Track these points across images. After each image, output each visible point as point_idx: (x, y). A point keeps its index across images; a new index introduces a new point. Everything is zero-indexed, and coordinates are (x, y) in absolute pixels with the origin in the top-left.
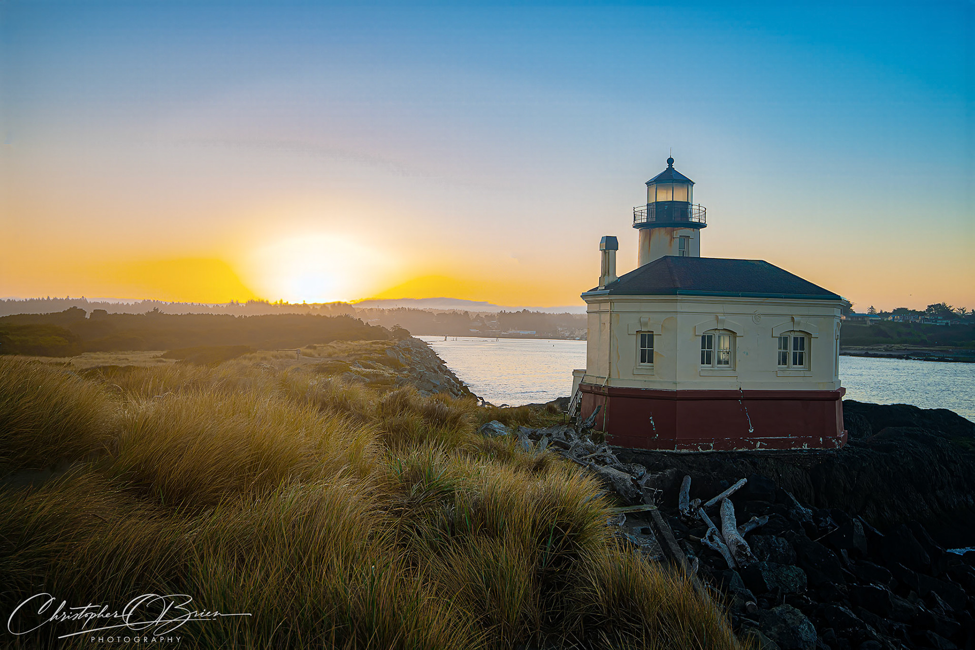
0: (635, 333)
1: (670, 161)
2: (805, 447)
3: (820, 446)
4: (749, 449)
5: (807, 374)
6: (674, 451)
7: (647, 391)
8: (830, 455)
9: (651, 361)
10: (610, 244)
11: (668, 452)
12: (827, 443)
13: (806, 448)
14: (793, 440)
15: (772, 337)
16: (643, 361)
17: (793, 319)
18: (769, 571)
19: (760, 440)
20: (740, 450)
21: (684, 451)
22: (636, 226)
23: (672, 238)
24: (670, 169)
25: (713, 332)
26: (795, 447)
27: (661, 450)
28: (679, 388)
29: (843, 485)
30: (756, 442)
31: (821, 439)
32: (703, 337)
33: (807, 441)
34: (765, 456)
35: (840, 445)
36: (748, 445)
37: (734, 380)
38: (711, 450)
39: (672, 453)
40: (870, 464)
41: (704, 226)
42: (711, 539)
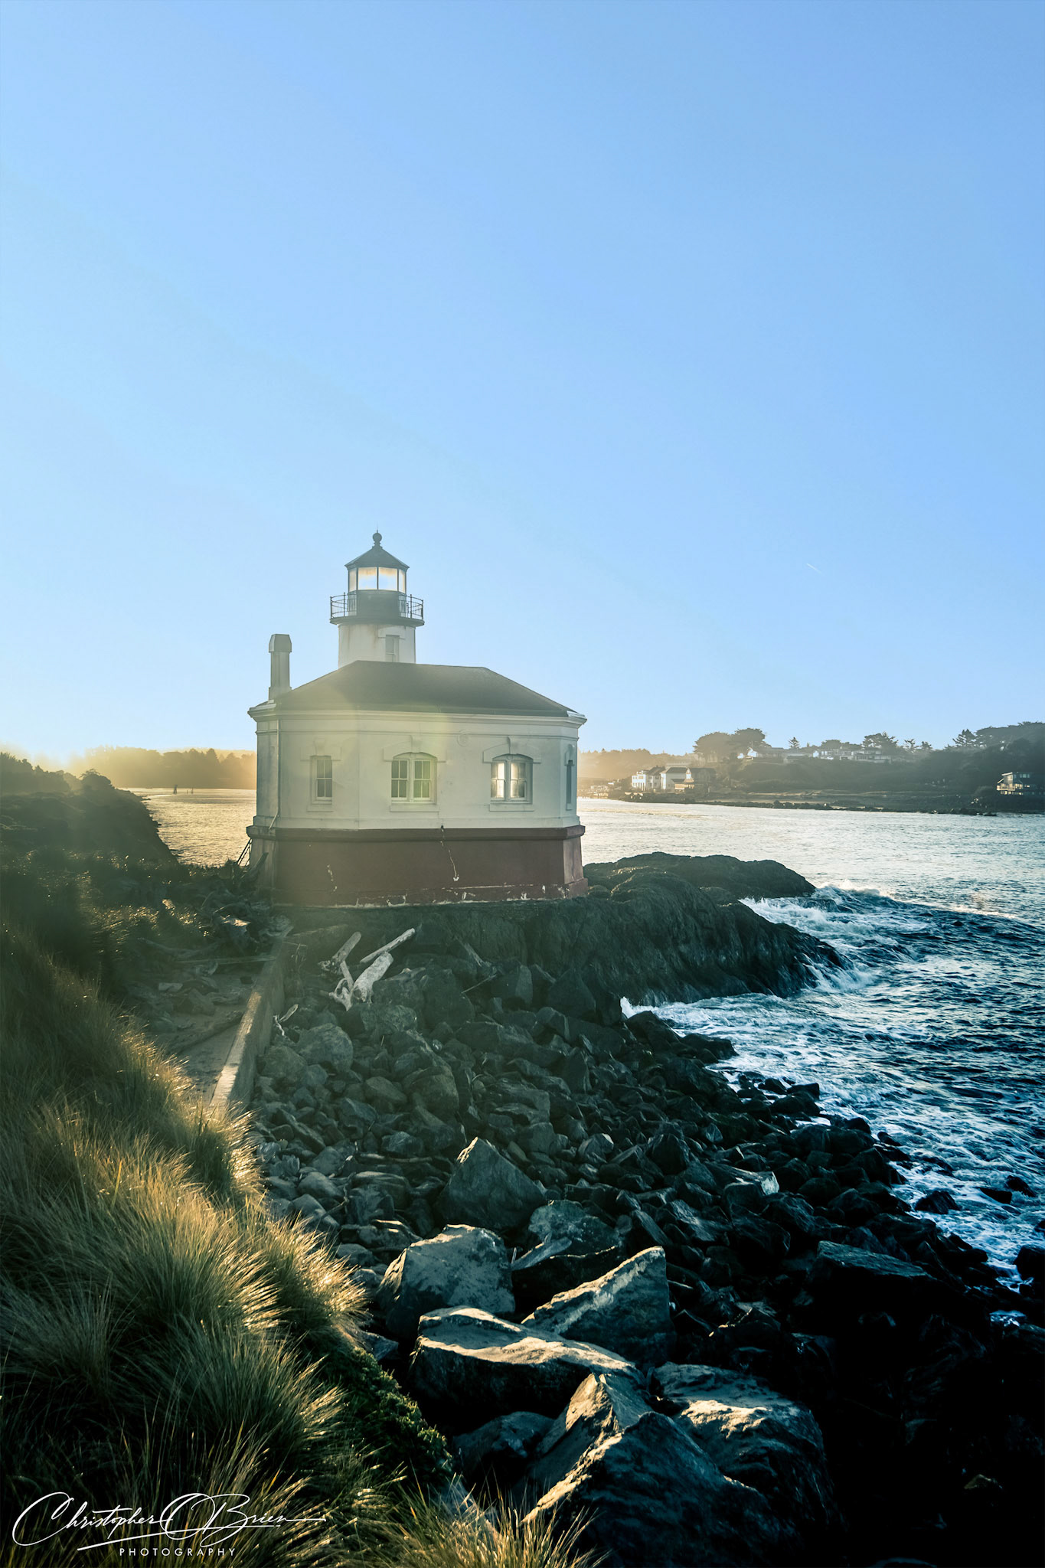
0: (309, 758)
1: (377, 537)
2: (524, 897)
3: (543, 895)
4: (453, 901)
5: (528, 808)
6: (356, 907)
7: (323, 831)
8: (551, 906)
9: (330, 795)
10: (281, 645)
11: (349, 909)
12: (551, 892)
13: (525, 899)
14: (507, 890)
15: (483, 762)
16: (320, 794)
17: (508, 740)
18: (369, 1012)
19: (467, 891)
20: (441, 903)
21: (368, 906)
22: (333, 621)
23: (377, 638)
24: (377, 547)
25: (407, 756)
26: (511, 897)
27: (340, 906)
28: (363, 827)
29: (560, 940)
30: (461, 893)
31: (544, 888)
32: (394, 763)
33: (525, 890)
34: (468, 909)
35: (567, 894)
36: (451, 897)
37: (433, 816)
38: (404, 904)
39: (354, 909)
40: (596, 914)
41: (421, 623)
42: (340, 992)
